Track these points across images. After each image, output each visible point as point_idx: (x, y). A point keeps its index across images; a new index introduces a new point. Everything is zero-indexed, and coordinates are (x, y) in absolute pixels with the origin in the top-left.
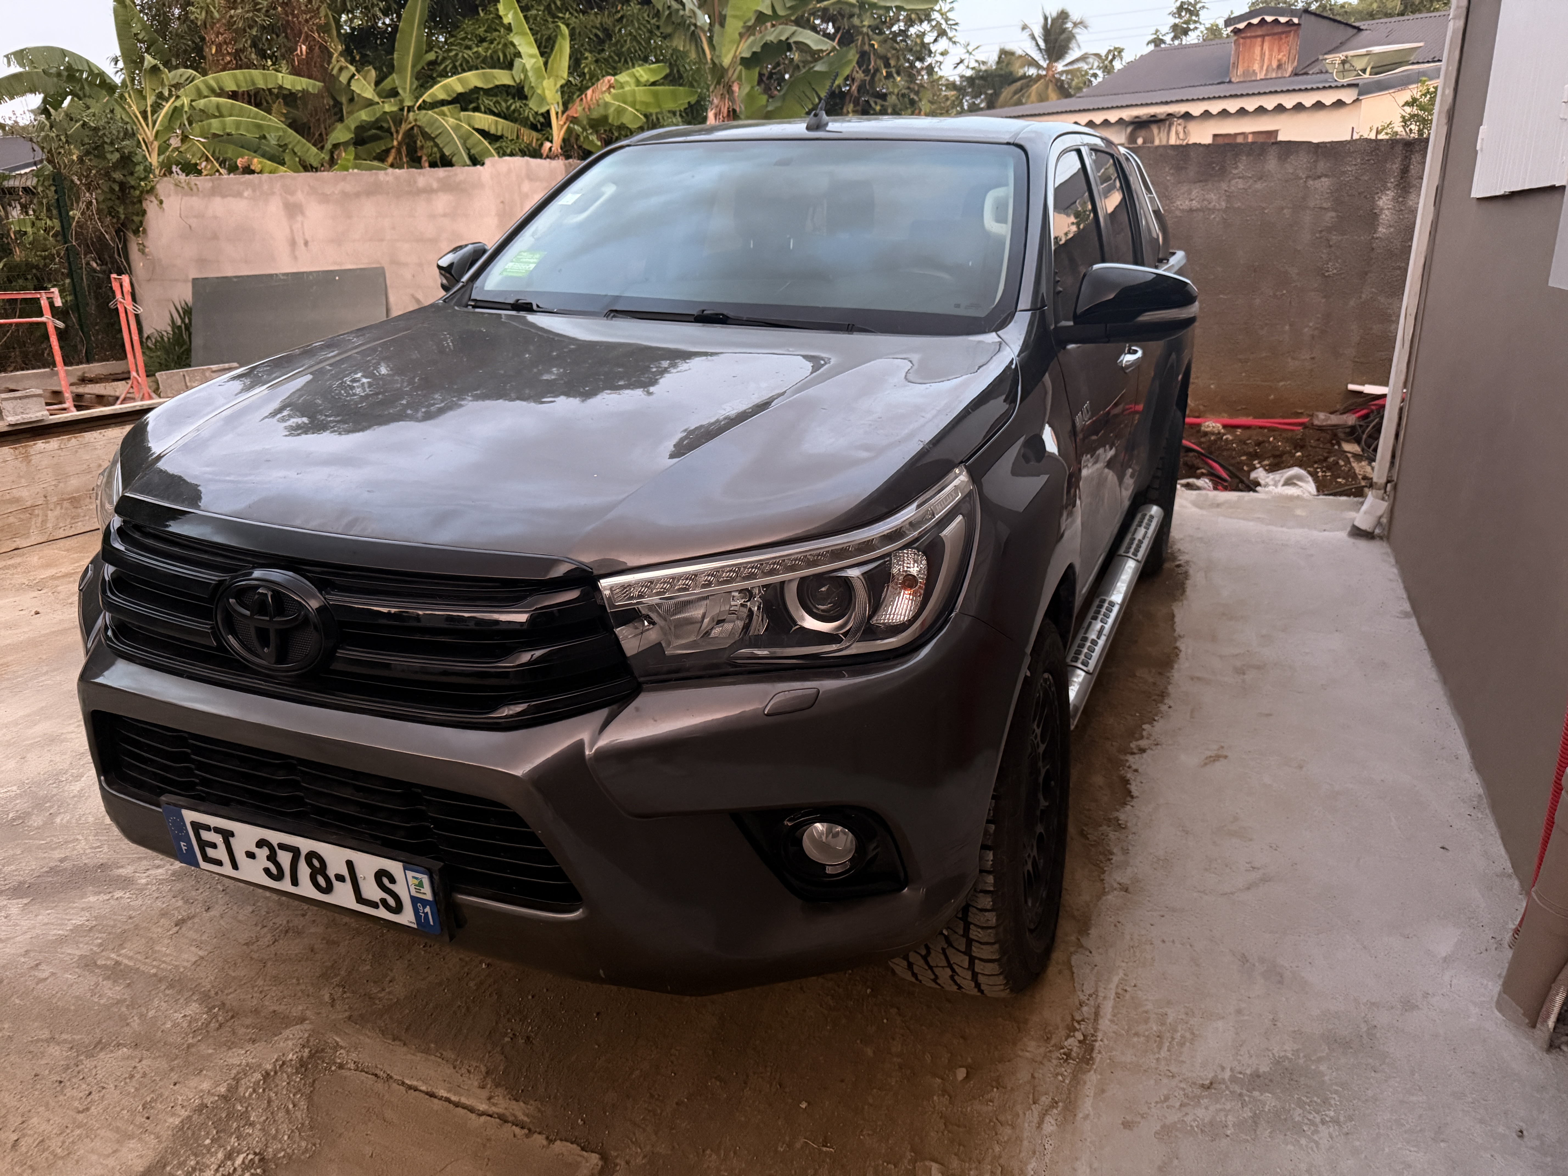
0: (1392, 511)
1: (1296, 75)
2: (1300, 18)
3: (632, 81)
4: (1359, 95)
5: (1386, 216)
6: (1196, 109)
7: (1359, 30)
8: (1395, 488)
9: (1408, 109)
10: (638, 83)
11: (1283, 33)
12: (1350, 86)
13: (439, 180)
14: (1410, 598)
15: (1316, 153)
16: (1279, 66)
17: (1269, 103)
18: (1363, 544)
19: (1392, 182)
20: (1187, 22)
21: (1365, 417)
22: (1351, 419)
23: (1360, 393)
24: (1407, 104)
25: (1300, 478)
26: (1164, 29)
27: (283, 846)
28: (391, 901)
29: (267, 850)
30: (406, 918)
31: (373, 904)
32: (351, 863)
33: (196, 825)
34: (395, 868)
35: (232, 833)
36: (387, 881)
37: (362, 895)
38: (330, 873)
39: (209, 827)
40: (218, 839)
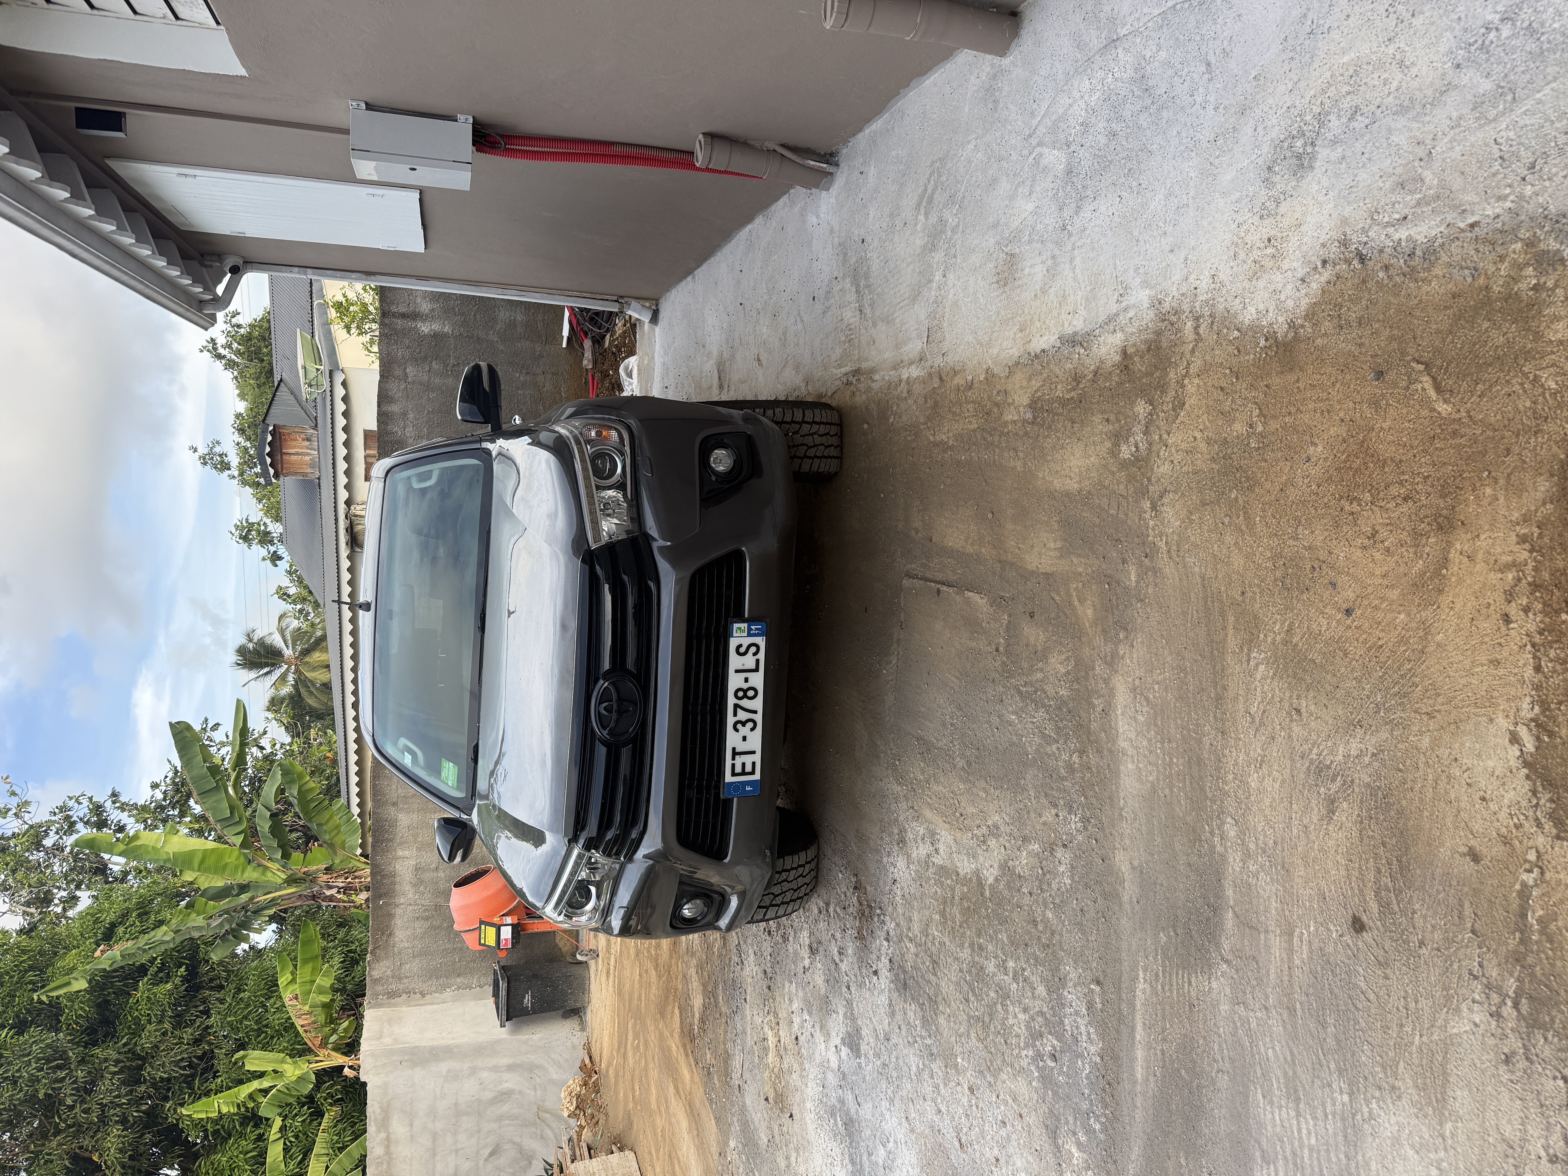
0: (637, 298)
1: (316, 426)
2: (268, 425)
3: (291, 988)
4: (338, 368)
5: (436, 327)
6: (343, 495)
7: (281, 380)
8: (622, 297)
9: (353, 331)
10: (293, 981)
11: (280, 439)
12: (331, 377)
13: (378, 1131)
14: (685, 278)
15: (387, 377)
16: (308, 440)
17: (341, 437)
18: (663, 315)
19: (411, 324)
20: (258, 532)
21: (586, 334)
22: (588, 344)
23: (569, 339)
24: (349, 332)
25: (626, 368)
26: (263, 552)
27: (735, 715)
28: (753, 649)
29: (739, 726)
30: (761, 641)
31: (758, 661)
32: (737, 671)
33: (734, 774)
34: (733, 643)
35: (734, 749)
36: (742, 650)
37: (754, 667)
38: (745, 686)
39: (733, 765)
40: (739, 760)
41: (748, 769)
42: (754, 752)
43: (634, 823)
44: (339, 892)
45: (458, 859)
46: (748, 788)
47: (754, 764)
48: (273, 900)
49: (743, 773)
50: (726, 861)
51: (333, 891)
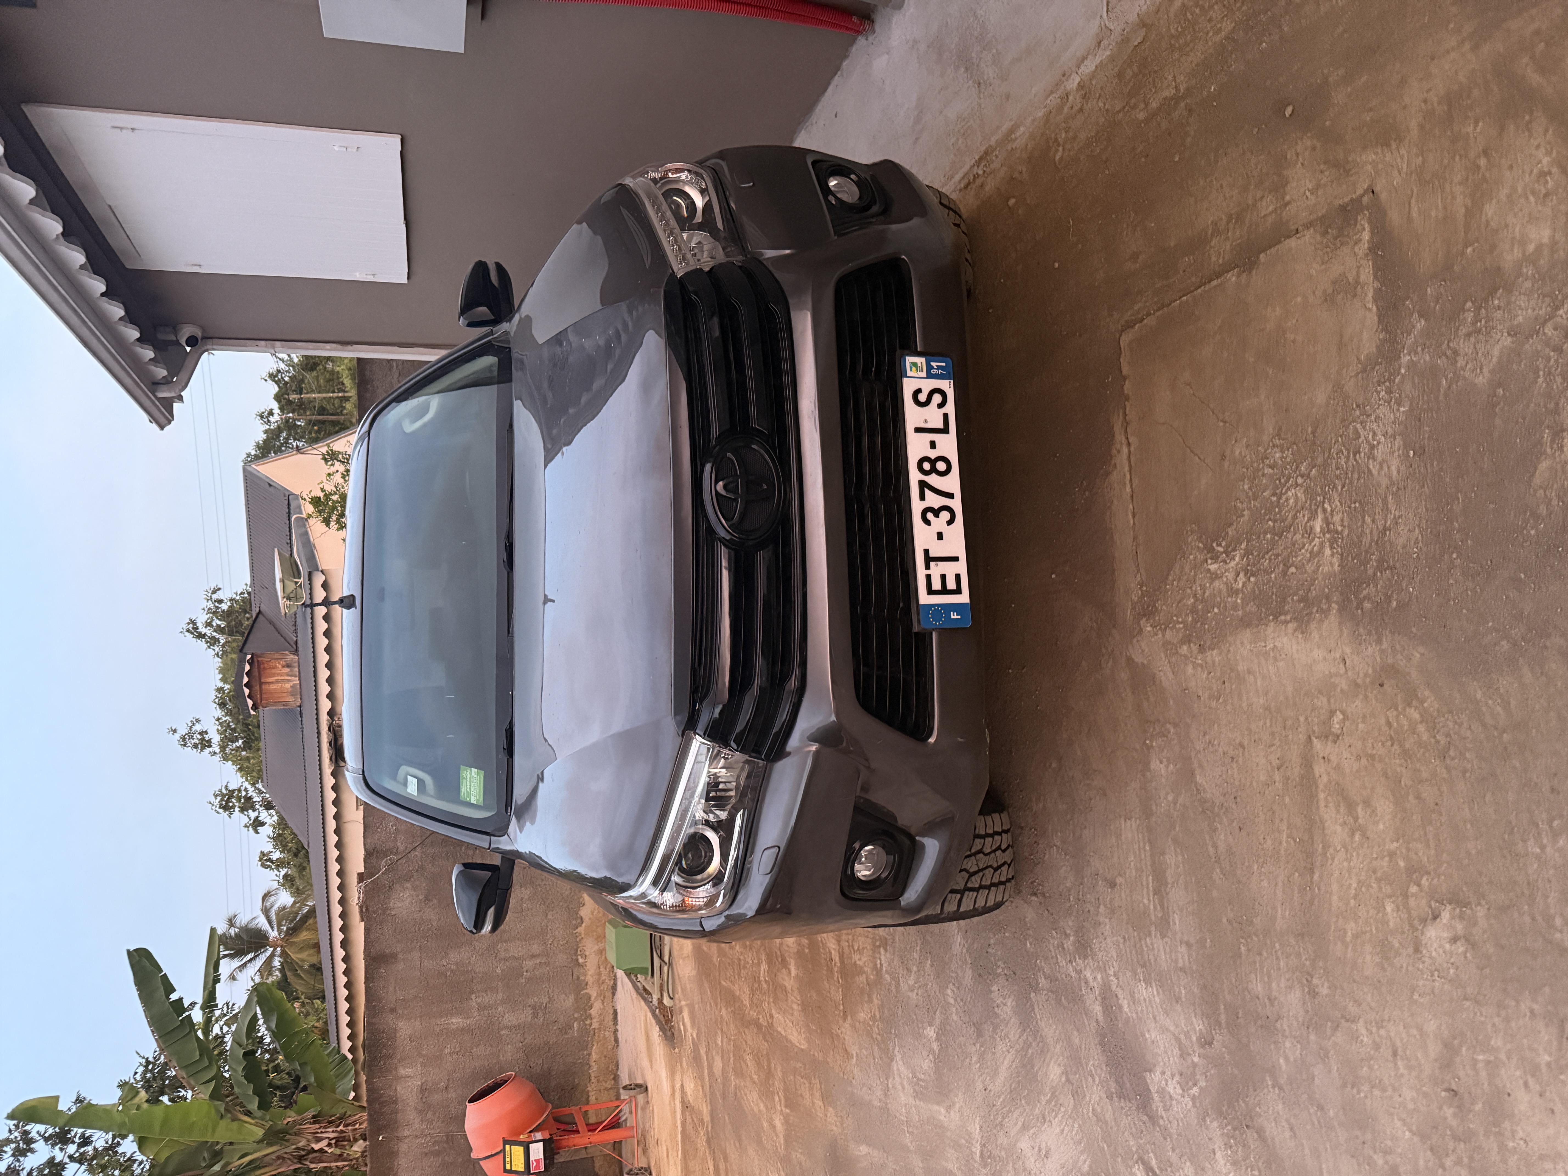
1: (297, 650)
2: (246, 654)
4: (318, 570)
6: (326, 707)
7: (260, 612)
9: (332, 525)
11: (259, 668)
12: (310, 579)
16: (288, 666)
20: (239, 799)
24: (327, 527)
26: (244, 820)
27: (922, 498)
28: (937, 398)
29: (930, 516)
30: (947, 386)
31: (946, 416)
32: (918, 430)
33: (930, 591)
34: (909, 387)
35: (926, 552)
36: (922, 397)
37: (940, 425)
38: (933, 454)
39: (928, 577)
40: (936, 570)
41: (951, 585)
42: (956, 559)
43: (785, 677)
44: (329, 1145)
45: (488, 927)
46: (954, 616)
47: (958, 577)
48: (251, 1162)
49: (944, 591)
50: (932, 740)
51: (322, 1144)
